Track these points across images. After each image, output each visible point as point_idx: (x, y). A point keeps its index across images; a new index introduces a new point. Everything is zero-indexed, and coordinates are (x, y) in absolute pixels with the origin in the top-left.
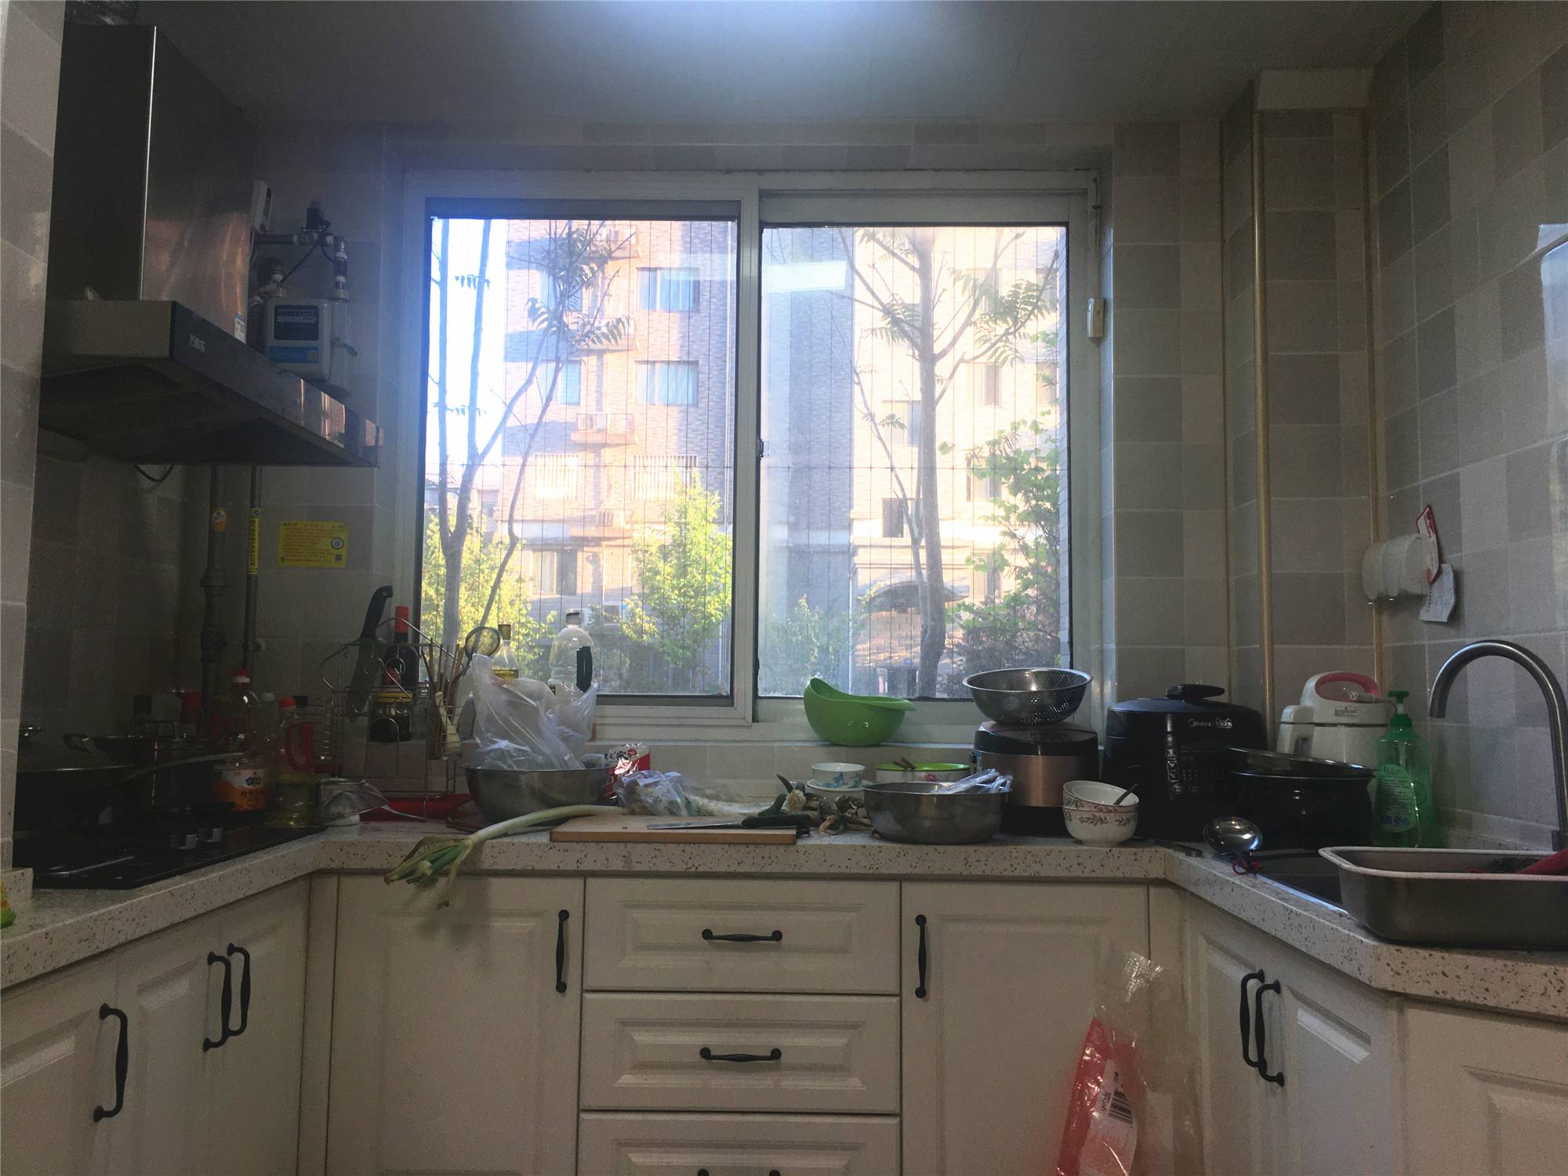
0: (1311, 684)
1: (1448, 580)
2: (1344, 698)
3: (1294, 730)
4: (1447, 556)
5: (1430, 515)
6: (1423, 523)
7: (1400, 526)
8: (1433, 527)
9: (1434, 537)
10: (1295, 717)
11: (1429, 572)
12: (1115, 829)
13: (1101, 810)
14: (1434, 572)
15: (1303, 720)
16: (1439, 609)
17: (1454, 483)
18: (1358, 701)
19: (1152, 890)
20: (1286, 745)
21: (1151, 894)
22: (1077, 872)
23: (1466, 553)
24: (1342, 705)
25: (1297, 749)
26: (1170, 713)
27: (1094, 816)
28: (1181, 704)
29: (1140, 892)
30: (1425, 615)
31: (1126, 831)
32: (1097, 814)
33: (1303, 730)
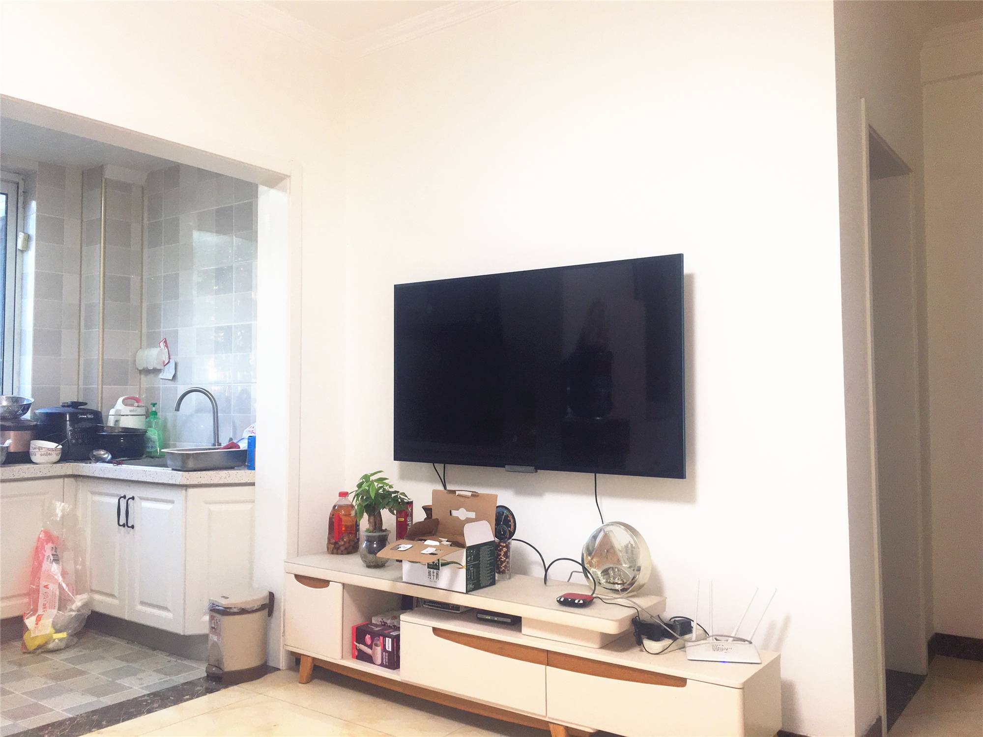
0: (120, 400)
1: (172, 365)
2: (132, 405)
3: (115, 417)
4: (171, 357)
5: (165, 342)
6: (162, 344)
7: (152, 344)
8: (167, 346)
9: (166, 350)
10: (116, 413)
11: (164, 362)
12: (55, 457)
13: (50, 450)
14: (167, 362)
15: (119, 414)
16: (168, 373)
17: (176, 332)
18: (138, 407)
19: (66, 479)
20: (111, 423)
21: (65, 481)
22: (39, 475)
23: (180, 356)
24: (132, 408)
25: (115, 425)
26: (69, 413)
27: (47, 453)
28: (71, 409)
29: (61, 480)
30: (161, 376)
31: (58, 458)
32: (49, 452)
33: (118, 418)
